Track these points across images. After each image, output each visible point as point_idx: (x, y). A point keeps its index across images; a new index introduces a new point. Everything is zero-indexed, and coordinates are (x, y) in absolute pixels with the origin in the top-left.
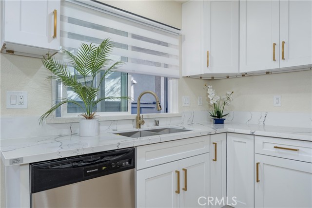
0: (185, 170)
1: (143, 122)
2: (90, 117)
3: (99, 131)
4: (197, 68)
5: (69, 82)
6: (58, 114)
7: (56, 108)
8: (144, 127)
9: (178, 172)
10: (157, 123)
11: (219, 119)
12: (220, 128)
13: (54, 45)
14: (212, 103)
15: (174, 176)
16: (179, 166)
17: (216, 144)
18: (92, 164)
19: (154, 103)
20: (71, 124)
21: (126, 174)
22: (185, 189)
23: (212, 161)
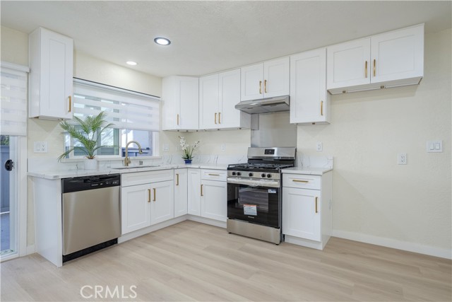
0: (155, 189)
1: (130, 162)
2: (91, 158)
3: (98, 167)
4: (171, 125)
5: (74, 135)
6: (68, 157)
7: (66, 154)
8: (130, 165)
9: (150, 190)
10: (141, 163)
11: (188, 160)
12: (188, 166)
13: (69, 116)
14: (183, 149)
15: (147, 192)
16: (152, 187)
17: (178, 175)
18: (95, 181)
19: (148, 149)
20: (77, 162)
21: (116, 188)
22: (155, 200)
23: (176, 186)
